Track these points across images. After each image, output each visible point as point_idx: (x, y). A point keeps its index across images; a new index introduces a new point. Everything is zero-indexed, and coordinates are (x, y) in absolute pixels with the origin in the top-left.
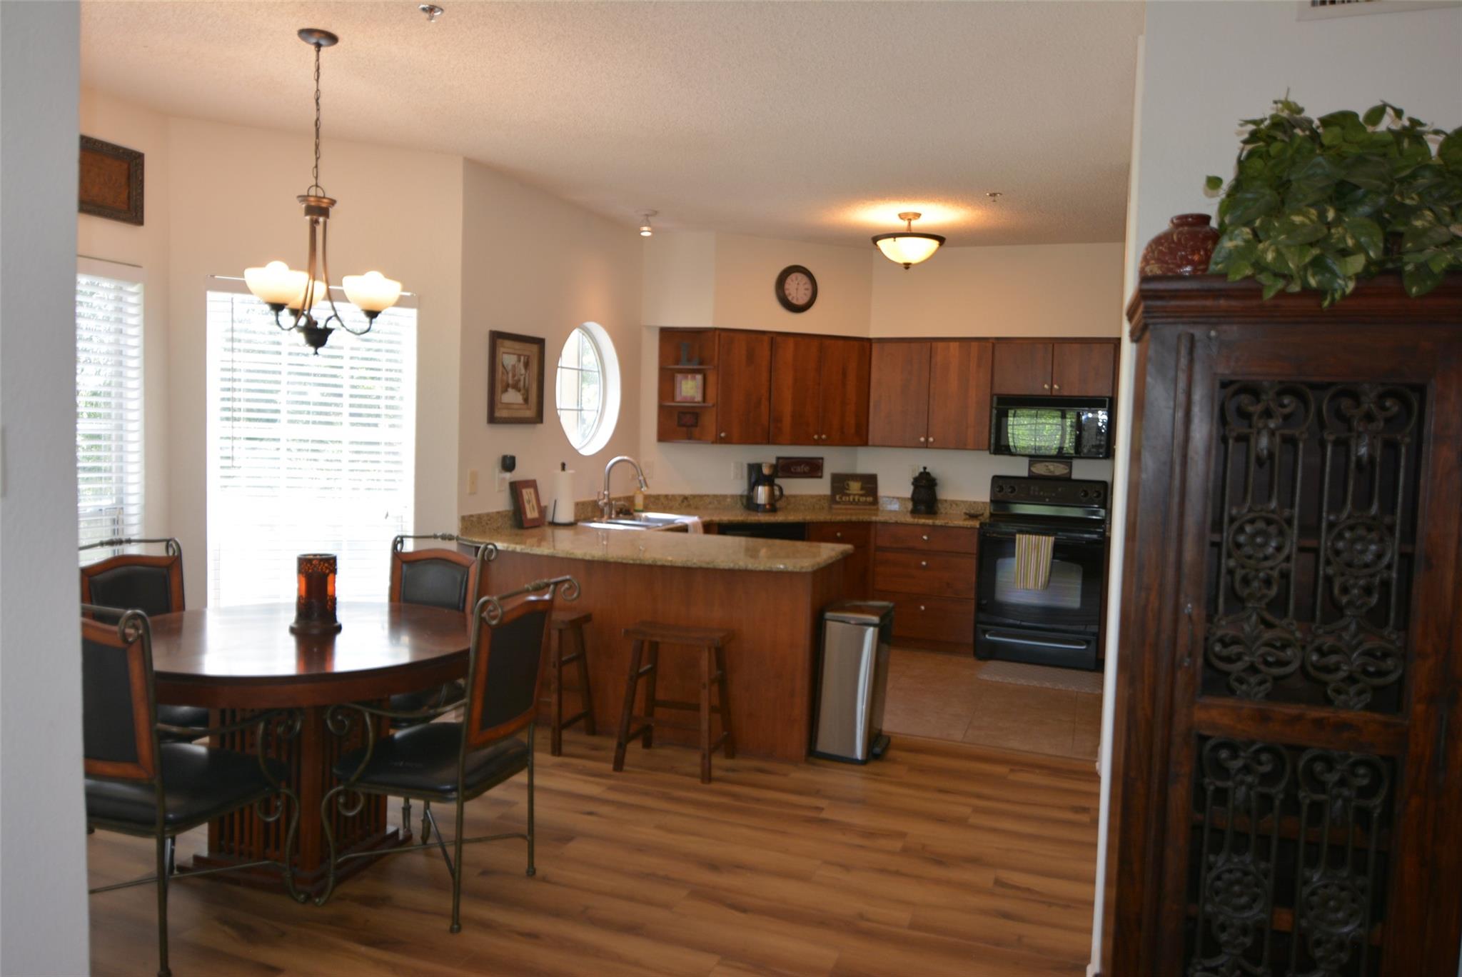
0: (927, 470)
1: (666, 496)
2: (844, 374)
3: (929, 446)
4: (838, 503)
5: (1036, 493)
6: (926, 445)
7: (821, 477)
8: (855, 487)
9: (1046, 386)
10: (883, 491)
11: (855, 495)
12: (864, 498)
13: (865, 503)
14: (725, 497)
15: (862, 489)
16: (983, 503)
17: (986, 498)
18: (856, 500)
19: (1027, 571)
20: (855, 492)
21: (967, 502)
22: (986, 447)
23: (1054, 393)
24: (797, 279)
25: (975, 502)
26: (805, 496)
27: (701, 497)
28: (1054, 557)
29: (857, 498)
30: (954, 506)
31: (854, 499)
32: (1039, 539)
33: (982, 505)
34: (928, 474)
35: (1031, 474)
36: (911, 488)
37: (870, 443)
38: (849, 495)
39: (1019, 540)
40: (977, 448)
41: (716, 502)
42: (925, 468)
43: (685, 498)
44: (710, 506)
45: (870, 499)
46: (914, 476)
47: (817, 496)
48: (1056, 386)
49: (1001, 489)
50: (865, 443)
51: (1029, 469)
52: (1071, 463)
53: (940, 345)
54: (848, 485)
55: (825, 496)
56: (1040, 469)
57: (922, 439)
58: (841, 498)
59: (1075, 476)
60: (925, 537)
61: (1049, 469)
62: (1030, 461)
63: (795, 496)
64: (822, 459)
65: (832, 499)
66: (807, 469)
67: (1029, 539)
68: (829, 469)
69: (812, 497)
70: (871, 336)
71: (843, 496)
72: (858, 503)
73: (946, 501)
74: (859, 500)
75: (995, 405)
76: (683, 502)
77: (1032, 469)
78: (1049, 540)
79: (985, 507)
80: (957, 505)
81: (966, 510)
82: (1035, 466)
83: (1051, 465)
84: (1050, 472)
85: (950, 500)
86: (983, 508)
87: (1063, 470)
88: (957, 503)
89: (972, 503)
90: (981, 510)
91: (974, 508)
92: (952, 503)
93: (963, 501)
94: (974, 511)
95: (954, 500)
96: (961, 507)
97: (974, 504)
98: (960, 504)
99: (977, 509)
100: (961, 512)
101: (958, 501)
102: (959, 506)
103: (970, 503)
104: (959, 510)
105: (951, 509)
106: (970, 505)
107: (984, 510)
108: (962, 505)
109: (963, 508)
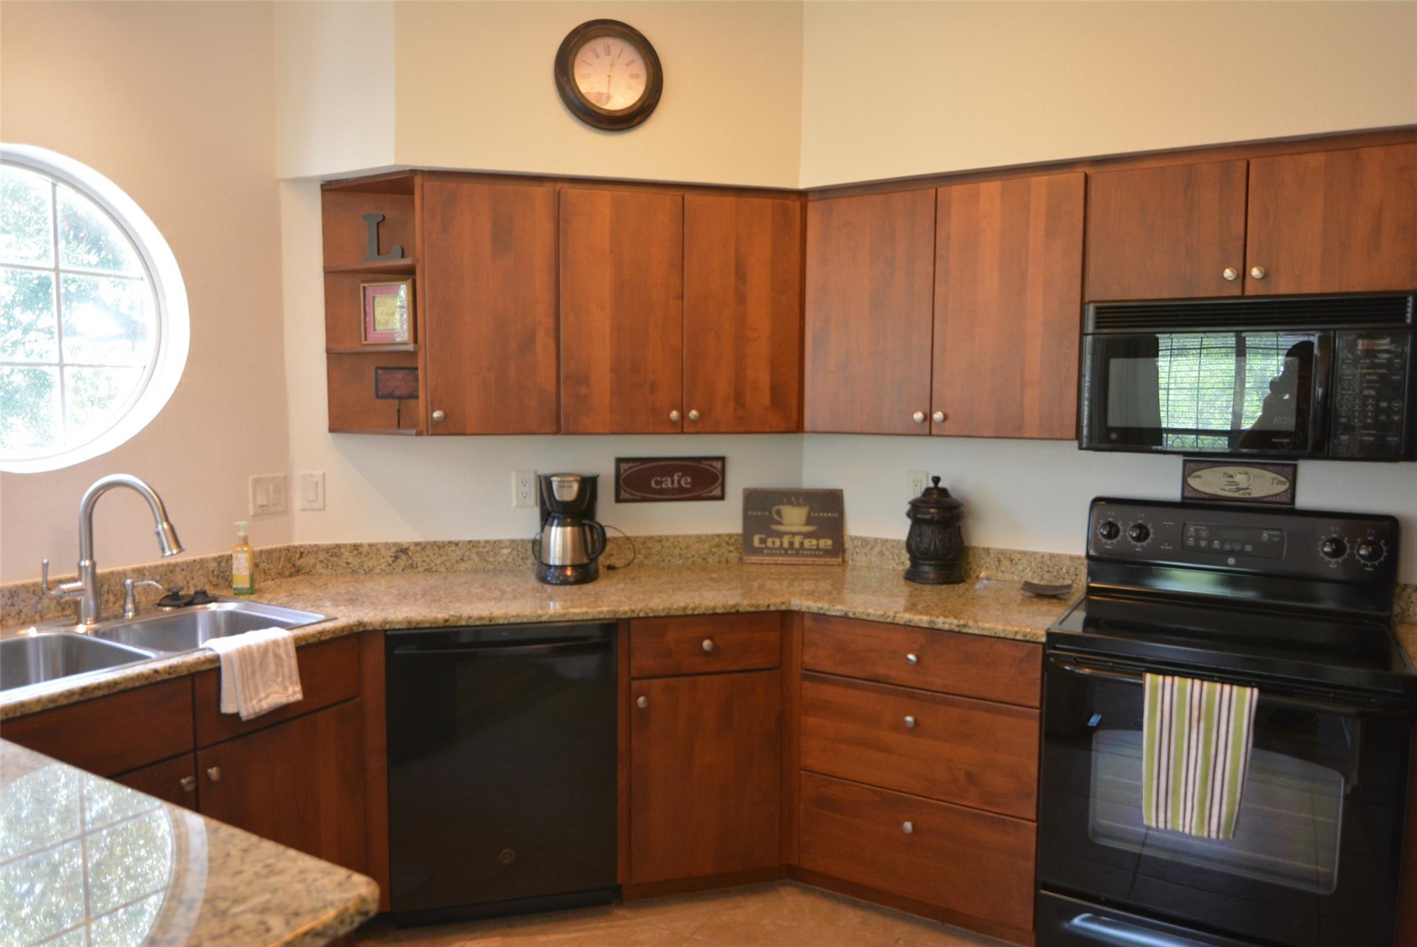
0: (941, 485)
1: (356, 547)
2: (741, 274)
3: (934, 431)
4: (758, 552)
5: (1203, 543)
6: (928, 429)
7: (722, 497)
8: (794, 518)
9: (1228, 274)
10: (856, 526)
11: (794, 534)
12: (814, 542)
13: (818, 551)
14: (496, 545)
15: (809, 522)
16: (1072, 558)
17: (1078, 548)
18: (797, 545)
19: (1177, 777)
20: (794, 529)
21: (1034, 553)
22: (1073, 433)
23: (1250, 290)
24: (608, 53)
25: (1052, 556)
26: (685, 537)
27: (439, 546)
28: (1255, 745)
29: (797, 540)
30: (1006, 563)
31: (791, 544)
32: (1211, 694)
33: (1069, 563)
34: (944, 492)
35: (1187, 494)
36: (908, 523)
37: (807, 425)
38: (780, 535)
39: (1154, 689)
40: (1049, 435)
41: (474, 556)
42: (936, 480)
43: (402, 551)
44: (463, 566)
45: (826, 543)
46: (912, 497)
47: (713, 537)
48: (1255, 272)
49: (1113, 531)
50: (797, 427)
51: (1185, 483)
52: (1295, 467)
53: (957, 191)
54: (779, 513)
55: (730, 536)
56: (1212, 482)
57: (918, 416)
58: (763, 541)
59: (1304, 500)
60: (912, 657)
61: (1237, 484)
62: (1185, 462)
63: (660, 540)
64: (722, 459)
65: (745, 544)
66: (686, 482)
67: (1182, 690)
68: (737, 482)
69: (699, 538)
70: (802, 185)
71: (769, 536)
72: (800, 551)
73: (987, 551)
74: (802, 544)
75: (1090, 328)
76: (396, 558)
77: (1192, 482)
78: (1241, 700)
79: (1076, 569)
80: (1012, 560)
81: (1034, 573)
82: (1200, 477)
83: (1240, 473)
84: (1239, 490)
85: (997, 549)
86: (1072, 570)
87: (1272, 483)
88: (1013, 557)
89: (1046, 558)
90: (1067, 575)
91: (1048, 572)
92: (1000, 556)
93: (1024, 553)
94: (1048, 581)
95: (1005, 550)
96: (1020, 565)
97: (1050, 559)
98: (1019, 560)
99: (1056, 577)
100: (1020, 579)
101: (1014, 552)
102: (1016, 564)
103: (1043, 557)
104: (1016, 572)
105: (999, 570)
106: (1042, 562)
107: (1074, 577)
108: (1024, 561)
109: (1026, 569)
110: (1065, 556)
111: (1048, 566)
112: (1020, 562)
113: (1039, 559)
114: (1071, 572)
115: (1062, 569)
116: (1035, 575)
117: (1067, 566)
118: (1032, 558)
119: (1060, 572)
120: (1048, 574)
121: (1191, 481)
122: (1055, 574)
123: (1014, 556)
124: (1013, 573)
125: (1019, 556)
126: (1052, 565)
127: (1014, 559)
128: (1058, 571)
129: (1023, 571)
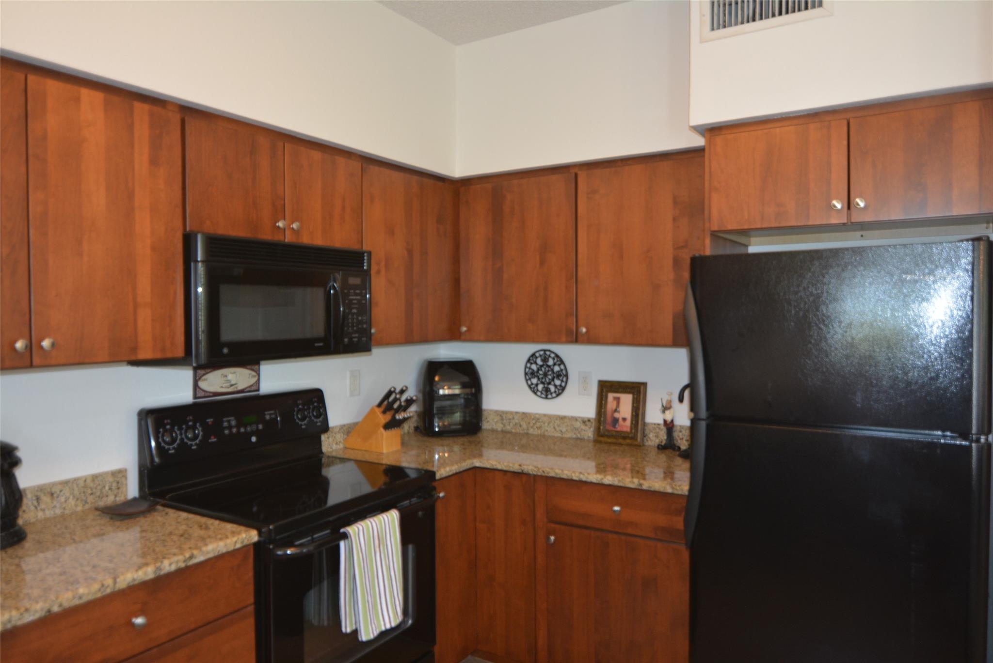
5: (234, 431)
21: (76, 480)
30: (46, 499)
35: (199, 395)
51: (196, 386)
56: (214, 383)
61: (229, 381)
62: (192, 370)
78: (393, 518)
79: (118, 483)
80: (52, 494)
81: (77, 499)
82: (206, 380)
83: (231, 373)
84: (232, 385)
85: (34, 487)
86: (114, 484)
87: (249, 378)
88: (53, 490)
89: (88, 481)
90: (110, 492)
91: (92, 494)
92: (39, 494)
93: (65, 483)
94: (92, 503)
95: (45, 485)
96: (62, 496)
97: (93, 480)
98: (61, 491)
99: (99, 497)
100: (62, 510)
101: (54, 484)
102: (58, 497)
103: (85, 481)
104: (58, 505)
105: (39, 508)
106: (85, 487)
107: (116, 492)
108: (67, 491)
109: (69, 498)
110: (106, 473)
111: (91, 489)
112: (62, 494)
113: (81, 483)
114: (113, 488)
115: (104, 487)
116: (79, 502)
117: (109, 482)
118: (75, 486)
119: (104, 491)
120: (92, 496)
121: (202, 384)
122: (98, 494)
123: (56, 489)
124: (55, 507)
125: (60, 487)
126: (95, 486)
127: (56, 492)
128: (101, 490)
129: (66, 501)
